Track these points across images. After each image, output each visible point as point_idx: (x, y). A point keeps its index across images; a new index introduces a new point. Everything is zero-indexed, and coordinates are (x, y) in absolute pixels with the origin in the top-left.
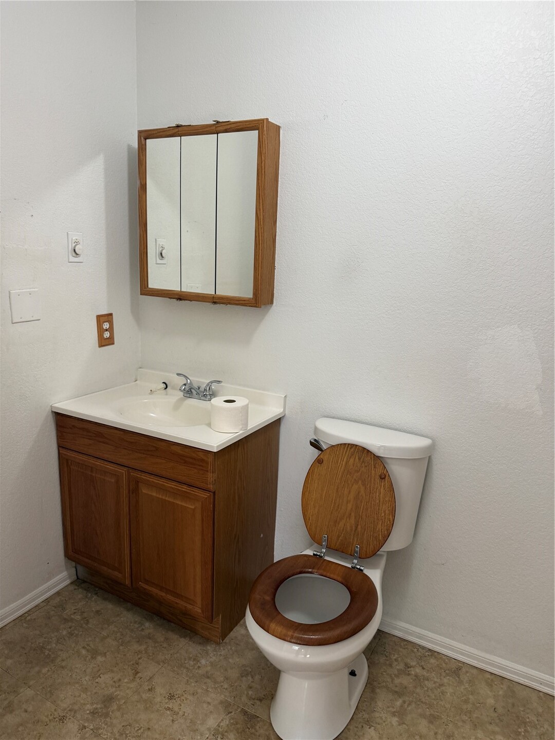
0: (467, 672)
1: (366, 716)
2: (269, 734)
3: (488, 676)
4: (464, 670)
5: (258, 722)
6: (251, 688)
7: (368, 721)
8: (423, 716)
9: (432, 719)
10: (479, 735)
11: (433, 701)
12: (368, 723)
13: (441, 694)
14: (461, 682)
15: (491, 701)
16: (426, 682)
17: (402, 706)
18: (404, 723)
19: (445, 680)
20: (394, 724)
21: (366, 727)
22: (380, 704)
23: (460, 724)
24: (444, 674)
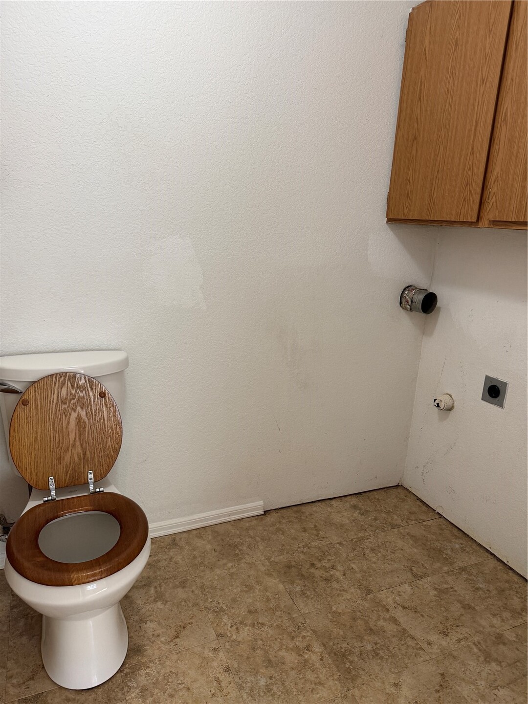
0: (181, 539)
1: (136, 618)
2: (66, 696)
3: (194, 532)
4: (177, 539)
5: (46, 697)
6: (11, 677)
7: (141, 620)
8: (175, 587)
9: (183, 584)
10: (218, 573)
11: (174, 573)
12: (143, 621)
13: (175, 565)
14: (182, 548)
15: (209, 547)
16: (160, 564)
17: (156, 592)
18: (167, 602)
19: (171, 554)
20: (161, 607)
21: (144, 625)
22: (139, 602)
23: (202, 574)
24: (167, 550)
